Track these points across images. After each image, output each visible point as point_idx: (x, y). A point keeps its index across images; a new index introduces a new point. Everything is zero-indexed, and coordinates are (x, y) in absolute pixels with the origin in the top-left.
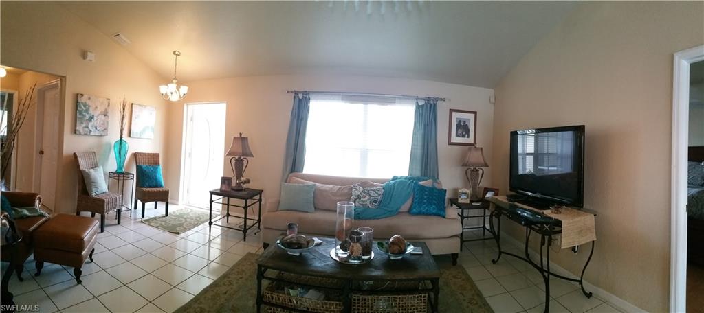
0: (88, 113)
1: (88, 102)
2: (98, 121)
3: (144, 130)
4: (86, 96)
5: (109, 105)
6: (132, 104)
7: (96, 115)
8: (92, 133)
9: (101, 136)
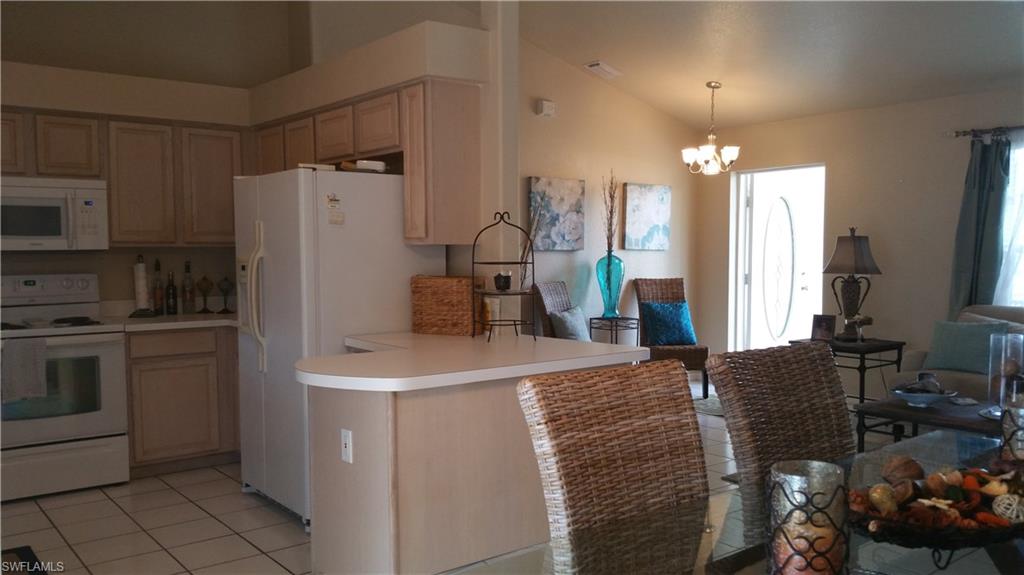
0: (548, 211)
1: (549, 191)
2: (565, 225)
3: (650, 234)
4: (543, 181)
5: (583, 193)
6: (625, 185)
7: (562, 213)
8: (558, 248)
9: (573, 251)
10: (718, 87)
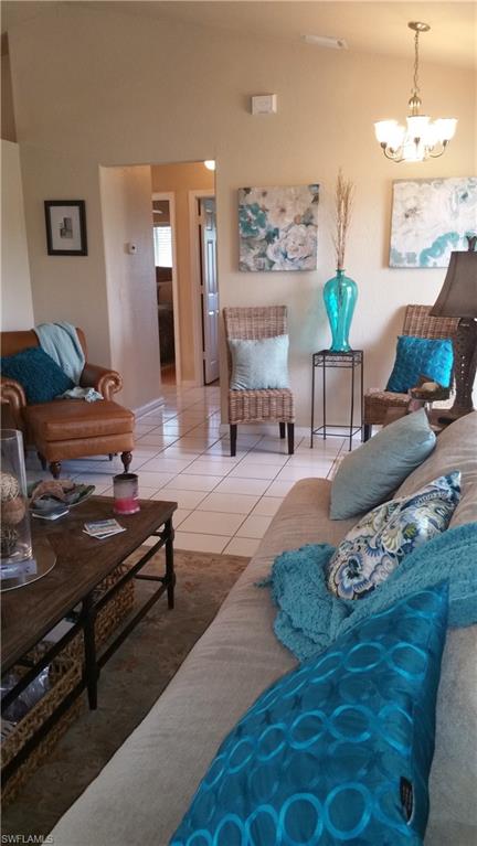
0: (263, 226)
1: (262, 202)
2: (290, 237)
3: (438, 246)
4: (255, 192)
5: (316, 199)
6: (393, 183)
7: (282, 226)
8: (276, 267)
9: (300, 271)
10: (425, 30)
